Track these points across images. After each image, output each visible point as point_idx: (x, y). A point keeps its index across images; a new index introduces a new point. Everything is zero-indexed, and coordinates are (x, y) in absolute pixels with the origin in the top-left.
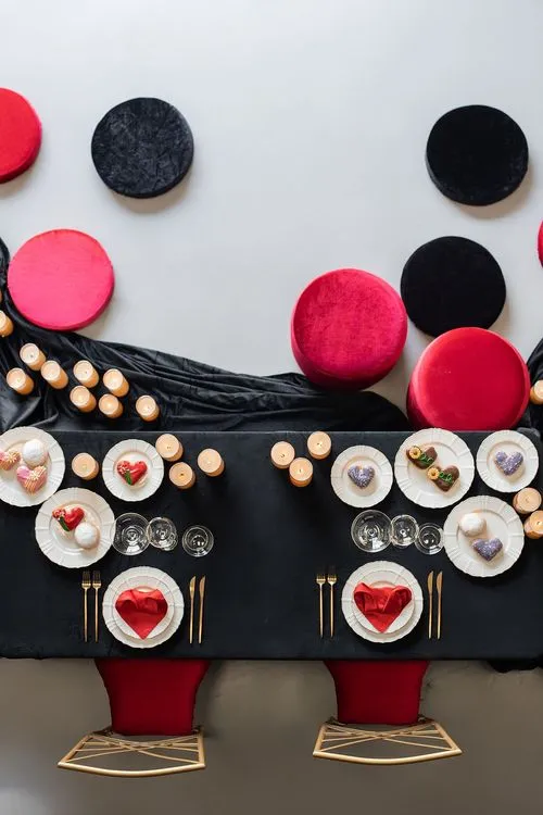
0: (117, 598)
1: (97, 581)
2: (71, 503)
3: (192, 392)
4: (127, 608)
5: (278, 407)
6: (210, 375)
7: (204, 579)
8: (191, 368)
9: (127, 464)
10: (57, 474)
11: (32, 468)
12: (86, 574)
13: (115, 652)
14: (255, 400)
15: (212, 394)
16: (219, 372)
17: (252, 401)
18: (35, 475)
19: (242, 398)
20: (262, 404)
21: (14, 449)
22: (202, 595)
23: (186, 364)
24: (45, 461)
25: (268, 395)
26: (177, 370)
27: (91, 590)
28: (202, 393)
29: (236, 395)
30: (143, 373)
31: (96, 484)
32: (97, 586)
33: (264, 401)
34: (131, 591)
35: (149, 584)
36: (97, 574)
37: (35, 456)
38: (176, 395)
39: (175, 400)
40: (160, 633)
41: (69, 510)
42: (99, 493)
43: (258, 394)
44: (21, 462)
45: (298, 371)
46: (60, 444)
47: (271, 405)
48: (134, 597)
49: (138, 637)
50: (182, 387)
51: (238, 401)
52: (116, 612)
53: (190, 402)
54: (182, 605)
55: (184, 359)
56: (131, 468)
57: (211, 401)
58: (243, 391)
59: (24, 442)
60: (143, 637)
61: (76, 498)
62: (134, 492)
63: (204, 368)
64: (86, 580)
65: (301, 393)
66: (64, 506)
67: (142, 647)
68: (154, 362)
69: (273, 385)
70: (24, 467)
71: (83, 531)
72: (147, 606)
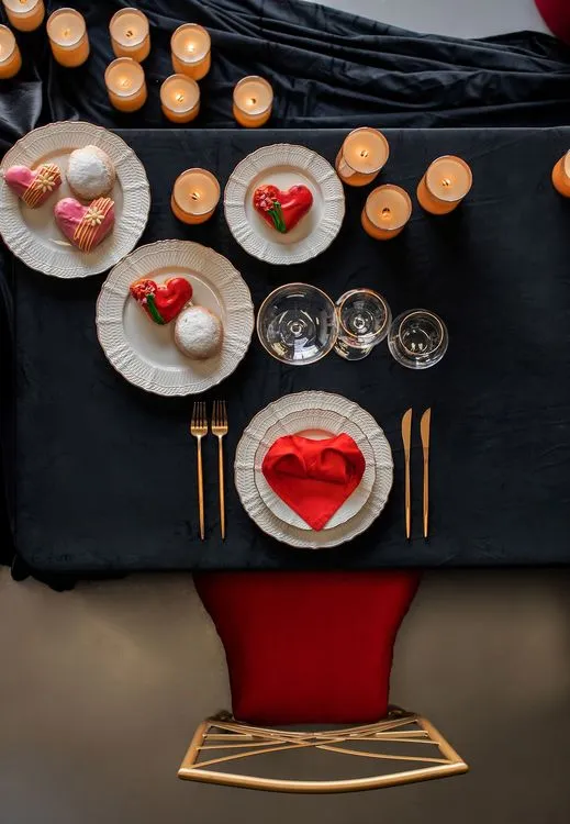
0: (263, 453)
1: (220, 420)
2: (164, 270)
3: (336, 71)
4: (285, 471)
5: (503, 99)
6: (369, 38)
7: (428, 412)
8: (330, 24)
9: (273, 191)
10: (135, 213)
11: (86, 200)
12: (199, 408)
13: (261, 559)
14: (459, 84)
15: (375, 74)
16: (386, 31)
17: (453, 87)
18: (93, 214)
19: (433, 81)
20: (473, 93)
21: (50, 165)
22: (426, 443)
23: (320, 16)
24: (111, 187)
25: (485, 75)
26: (303, 27)
27: (210, 439)
28: (355, 72)
29: (423, 75)
30: (237, 35)
31: (213, 232)
32: (220, 431)
33: (475, 87)
34: (290, 437)
35: (323, 425)
36: (220, 406)
37: (91, 179)
38: (306, 76)
39: (302, 85)
40: (349, 518)
41: (162, 282)
42: (219, 251)
43: (463, 73)
44: (63, 188)
45: (540, 26)
46: (140, 155)
47: (489, 94)
48: (298, 449)
49: (305, 526)
50: (315, 59)
51: (424, 88)
52: (261, 480)
53: (332, 90)
54: (390, 464)
55: (317, 6)
56: (283, 199)
57: (372, 87)
58: (436, 68)
59: (70, 151)
60: (318, 526)
61: (174, 260)
62: (288, 247)
63: (357, 24)
64: (199, 419)
65: (547, 69)
66: (151, 274)
67: (313, 546)
68: (260, 12)
69: (491, 56)
70: (69, 201)
71: (193, 324)
72: (323, 468)
